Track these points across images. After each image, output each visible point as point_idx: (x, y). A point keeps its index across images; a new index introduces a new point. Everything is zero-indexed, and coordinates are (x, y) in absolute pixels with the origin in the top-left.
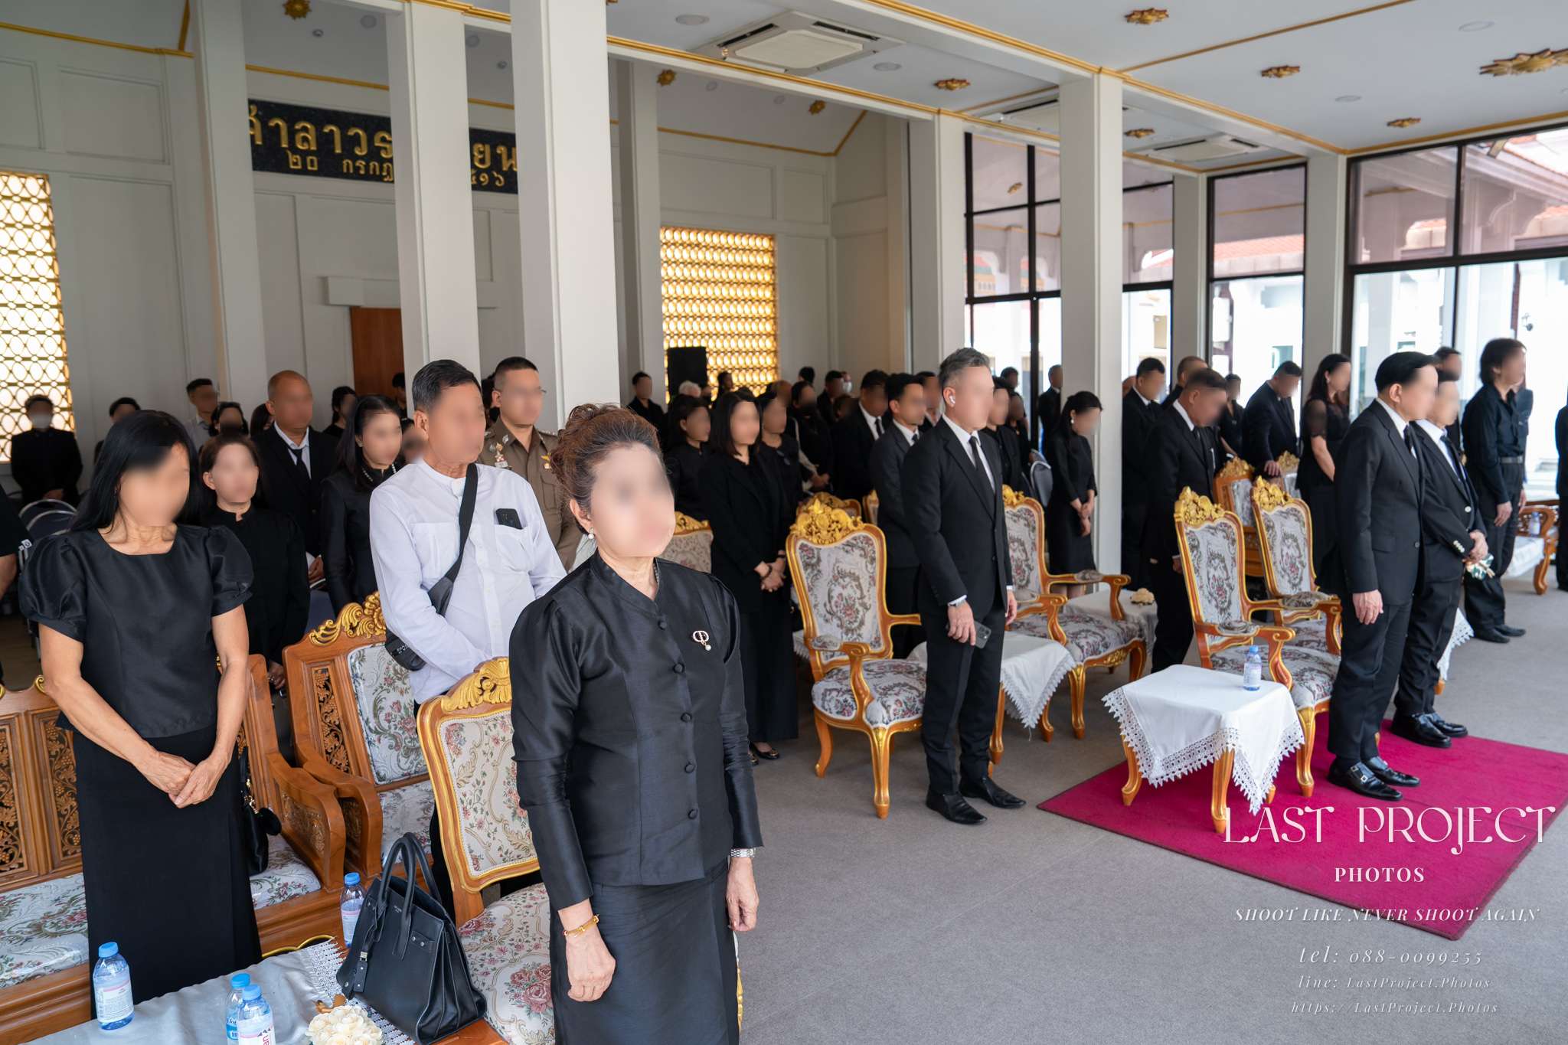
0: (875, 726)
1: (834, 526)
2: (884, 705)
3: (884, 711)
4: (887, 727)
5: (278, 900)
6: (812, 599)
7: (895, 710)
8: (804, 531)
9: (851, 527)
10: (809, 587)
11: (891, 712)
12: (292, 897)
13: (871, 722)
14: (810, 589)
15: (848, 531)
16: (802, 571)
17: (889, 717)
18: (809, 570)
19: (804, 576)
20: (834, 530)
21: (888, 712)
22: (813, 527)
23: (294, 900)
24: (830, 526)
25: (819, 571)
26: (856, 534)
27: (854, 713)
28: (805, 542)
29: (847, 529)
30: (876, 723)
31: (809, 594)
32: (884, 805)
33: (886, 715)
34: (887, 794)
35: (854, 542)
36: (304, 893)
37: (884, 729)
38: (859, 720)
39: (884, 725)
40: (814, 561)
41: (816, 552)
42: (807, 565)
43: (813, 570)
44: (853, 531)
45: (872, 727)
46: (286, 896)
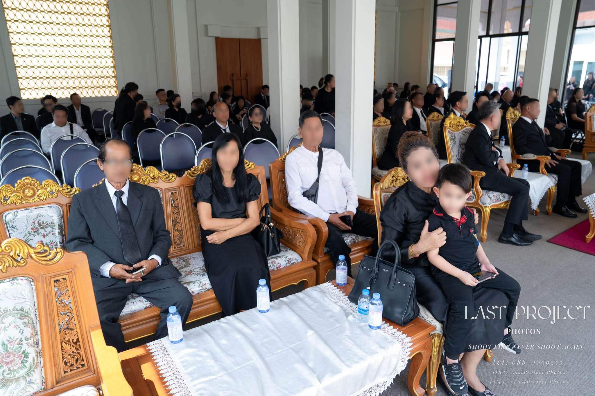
0: (485, 205)
1: (458, 124)
2: (489, 197)
3: (490, 199)
4: (490, 206)
5: (288, 265)
6: (452, 153)
7: (493, 199)
8: (449, 125)
9: (465, 125)
10: (451, 148)
11: (492, 200)
12: (293, 264)
13: (483, 204)
14: (452, 149)
15: (463, 126)
16: (449, 142)
17: (491, 202)
18: (452, 141)
19: (450, 144)
20: (458, 126)
21: (491, 200)
22: (451, 124)
23: (293, 265)
24: (457, 124)
25: (455, 142)
26: (467, 128)
27: (474, 200)
28: (449, 130)
29: (463, 125)
30: (486, 204)
31: (451, 151)
32: (485, 237)
33: (490, 201)
34: (486, 233)
35: (466, 131)
36: (297, 262)
37: (489, 207)
38: (476, 203)
39: (489, 205)
40: (454, 137)
41: (453, 134)
42: (451, 139)
43: (453, 141)
44: (466, 126)
45: (483, 206)
46: (291, 263)
